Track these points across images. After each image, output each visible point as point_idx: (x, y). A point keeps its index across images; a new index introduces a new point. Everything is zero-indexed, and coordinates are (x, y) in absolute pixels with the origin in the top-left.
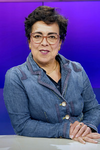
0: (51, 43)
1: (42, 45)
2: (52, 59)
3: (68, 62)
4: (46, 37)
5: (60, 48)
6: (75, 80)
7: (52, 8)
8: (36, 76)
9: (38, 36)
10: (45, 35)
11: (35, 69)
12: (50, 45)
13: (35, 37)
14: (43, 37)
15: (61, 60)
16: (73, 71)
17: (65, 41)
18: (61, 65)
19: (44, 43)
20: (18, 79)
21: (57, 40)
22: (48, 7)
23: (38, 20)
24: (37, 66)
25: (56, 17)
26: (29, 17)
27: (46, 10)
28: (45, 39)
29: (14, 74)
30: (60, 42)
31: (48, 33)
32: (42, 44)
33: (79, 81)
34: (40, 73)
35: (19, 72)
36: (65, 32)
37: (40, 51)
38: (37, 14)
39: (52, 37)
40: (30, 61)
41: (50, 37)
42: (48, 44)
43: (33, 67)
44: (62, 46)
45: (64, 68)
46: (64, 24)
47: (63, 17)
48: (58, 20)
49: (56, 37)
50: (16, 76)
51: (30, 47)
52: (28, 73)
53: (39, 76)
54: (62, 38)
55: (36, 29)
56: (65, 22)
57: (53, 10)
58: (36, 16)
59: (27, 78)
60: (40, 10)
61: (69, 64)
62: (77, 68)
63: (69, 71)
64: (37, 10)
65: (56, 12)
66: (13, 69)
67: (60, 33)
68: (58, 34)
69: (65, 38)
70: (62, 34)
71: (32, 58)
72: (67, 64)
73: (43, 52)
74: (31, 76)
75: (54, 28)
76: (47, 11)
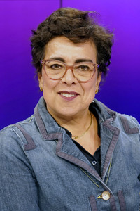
0: (82, 79)
1: (65, 83)
2: (83, 110)
3: (113, 116)
4: (72, 68)
5: (97, 88)
6: (126, 150)
7: (84, 12)
8: (53, 143)
9: (56, 66)
10: (70, 64)
11: (50, 129)
12: (79, 82)
13: (51, 67)
14: (67, 68)
15: (100, 111)
16: (122, 132)
17: (107, 75)
18: (100, 121)
19: (69, 78)
20: (18, 149)
21: (92, 73)
22: (76, 10)
23: (55, 34)
24: (54, 123)
25: (91, 30)
26: (39, 28)
27: (71, 15)
28: (69, 71)
29: (10, 140)
30: (98, 77)
31: (75, 59)
32: (63, 80)
33: (134, 151)
34: (60, 137)
35: (20, 135)
36: (108, 58)
37: (60, 93)
38: (55, 22)
39: (83, 67)
40: (41, 114)
41: (79, 67)
42: (76, 81)
43: (47, 124)
44: (101, 85)
45: (106, 127)
46: (105, 43)
47: (103, 29)
48: (94, 35)
49: (91, 67)
50: (14, 142)
51: (41, 85)
52: (37, 137)
53: (59, 143)
54: (102, 69)
55: (53, 51)
56: (108, 38)
57: (84, 17)
58: (53, 27)
59: (36, 147)
60: (61, 15)
61: (114, 118)
62: (129, 127)
63: (115, 134)
64: (55, 15)
65: (91, 20)
66: (9, 129)
67: (99, 60)
68: (95, 62)
69: (108, 69)
70: (103, 61)
71: (44, 109)
72: (111, 120)
73: (67, 95)
74: (44, 143)
75: (86, 51)
76: (74, 18)
